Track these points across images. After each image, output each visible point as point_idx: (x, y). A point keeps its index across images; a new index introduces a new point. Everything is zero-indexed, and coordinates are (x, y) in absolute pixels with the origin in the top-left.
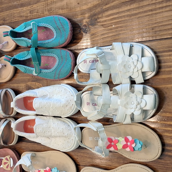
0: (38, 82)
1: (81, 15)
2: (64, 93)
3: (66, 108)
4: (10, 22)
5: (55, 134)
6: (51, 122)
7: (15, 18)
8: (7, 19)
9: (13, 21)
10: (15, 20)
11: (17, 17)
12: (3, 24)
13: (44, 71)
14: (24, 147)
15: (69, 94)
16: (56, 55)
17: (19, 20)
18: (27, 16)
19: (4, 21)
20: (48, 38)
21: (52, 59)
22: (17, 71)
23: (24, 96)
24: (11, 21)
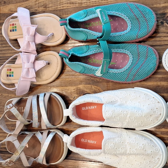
0: (96, 85)
1: (165, 3)
2: (145, 99)
3: (149, 118)
4: (54, 10)
5: (131, 151)
6: (126, 136)
7: (63, 4)
8: (50, 5)
9: (60, 9)
10: (63, 7)
11: (65, 4)
12: (44, 12)
13: (112, 71)
14: (72, 165)
15: (154, 100)
16: (129, 52)
17: (69, 7)
18: (81, 3)
19: (46, 7)
20: (116, 30)
21: (120, 57)
22: (64, 71)
23: (84, 102)
24: (57, 8)
